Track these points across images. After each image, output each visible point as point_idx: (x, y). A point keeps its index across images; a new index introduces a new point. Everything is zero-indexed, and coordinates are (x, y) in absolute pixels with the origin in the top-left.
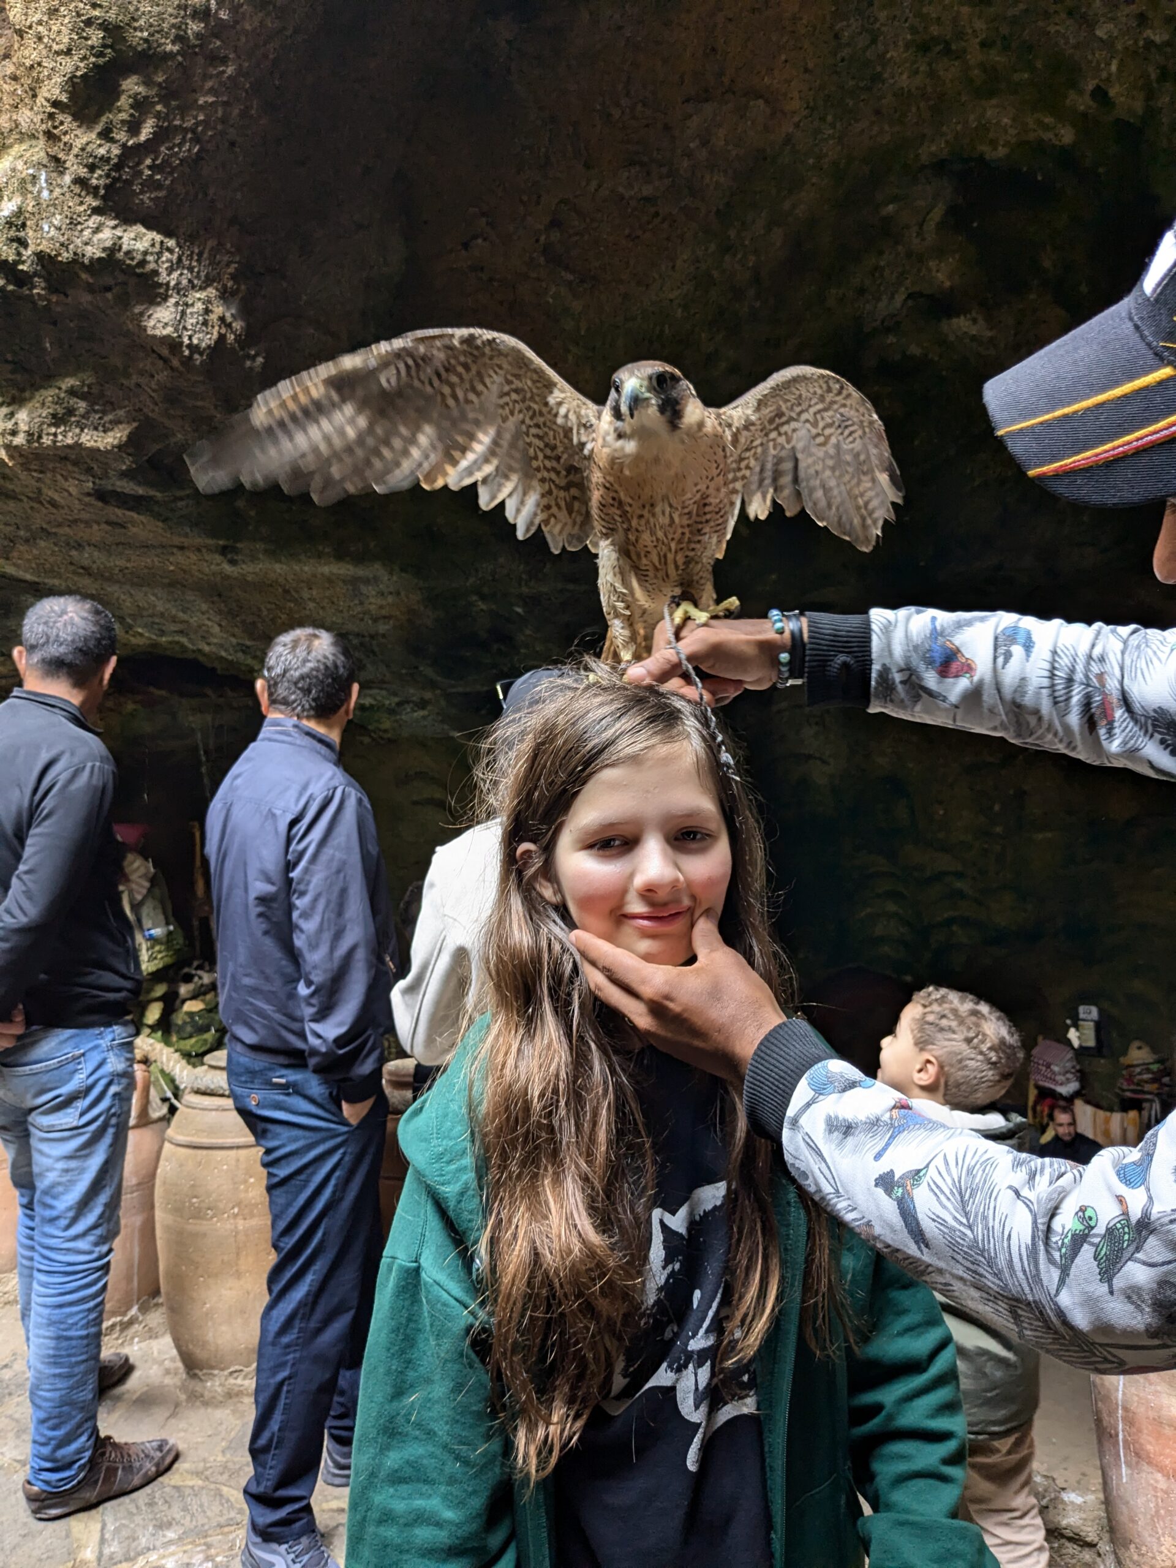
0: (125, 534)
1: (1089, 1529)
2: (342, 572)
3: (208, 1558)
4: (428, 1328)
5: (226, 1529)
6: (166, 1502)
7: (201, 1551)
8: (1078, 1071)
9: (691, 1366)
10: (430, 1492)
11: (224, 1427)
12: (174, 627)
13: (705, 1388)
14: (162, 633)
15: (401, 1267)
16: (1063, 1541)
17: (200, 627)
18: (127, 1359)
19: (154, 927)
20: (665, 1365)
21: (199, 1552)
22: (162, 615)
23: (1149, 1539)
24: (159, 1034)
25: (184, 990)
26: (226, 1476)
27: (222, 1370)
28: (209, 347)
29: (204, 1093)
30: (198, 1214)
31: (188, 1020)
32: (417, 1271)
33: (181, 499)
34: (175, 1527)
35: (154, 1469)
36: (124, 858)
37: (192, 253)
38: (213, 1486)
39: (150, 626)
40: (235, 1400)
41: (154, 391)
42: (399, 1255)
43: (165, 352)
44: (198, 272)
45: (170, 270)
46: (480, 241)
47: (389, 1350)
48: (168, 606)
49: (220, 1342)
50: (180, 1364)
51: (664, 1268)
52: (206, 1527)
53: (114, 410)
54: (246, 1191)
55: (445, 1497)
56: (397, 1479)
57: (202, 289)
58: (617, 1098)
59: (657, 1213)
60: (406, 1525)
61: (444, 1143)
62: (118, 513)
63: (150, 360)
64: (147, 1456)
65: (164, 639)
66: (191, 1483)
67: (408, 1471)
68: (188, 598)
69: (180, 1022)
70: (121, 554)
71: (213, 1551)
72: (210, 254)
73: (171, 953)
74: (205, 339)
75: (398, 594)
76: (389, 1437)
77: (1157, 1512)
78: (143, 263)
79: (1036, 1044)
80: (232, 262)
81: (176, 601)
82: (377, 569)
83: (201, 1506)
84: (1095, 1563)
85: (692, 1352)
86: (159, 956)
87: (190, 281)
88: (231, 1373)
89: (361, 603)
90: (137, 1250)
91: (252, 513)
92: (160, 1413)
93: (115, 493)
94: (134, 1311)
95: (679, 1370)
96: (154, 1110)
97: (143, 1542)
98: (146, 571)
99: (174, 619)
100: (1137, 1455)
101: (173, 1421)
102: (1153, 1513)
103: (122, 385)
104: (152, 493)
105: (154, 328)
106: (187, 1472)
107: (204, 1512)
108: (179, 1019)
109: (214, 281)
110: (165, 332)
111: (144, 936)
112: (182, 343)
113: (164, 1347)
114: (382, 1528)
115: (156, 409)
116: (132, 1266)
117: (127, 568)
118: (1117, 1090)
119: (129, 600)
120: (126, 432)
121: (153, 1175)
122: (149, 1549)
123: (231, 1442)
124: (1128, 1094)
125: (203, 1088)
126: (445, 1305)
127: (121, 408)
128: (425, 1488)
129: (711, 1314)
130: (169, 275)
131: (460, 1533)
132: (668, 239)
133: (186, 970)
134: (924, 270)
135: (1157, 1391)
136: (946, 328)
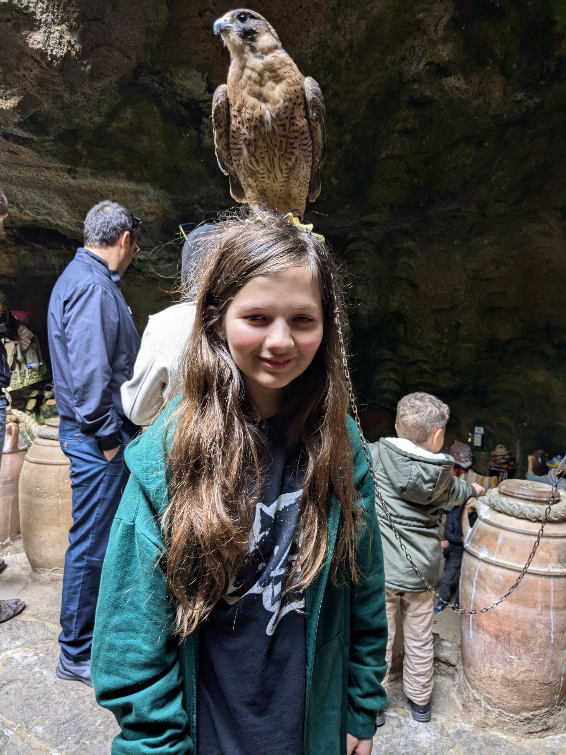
0: (18, 158)
1: (453, 658)
2: (129, 187)
3: (36, 654)
4: (138, 556)
5: (46, 642)
6: (18, 628)
7: (33, 651)
8: (472, 457)
9: (271, 584)
10: (137, 636)
11: (49, 595)
12: (44, 211)
13: (278, 595)
14: (38, 214)
15: (124, 524)
16: (441, 663)
17: (58, 212)
18: (3, 562)
19: (33, 362)
20: (257, 583)
21: (31, 651)
22: (38, 204)
23: (480, 664)
24: (34, 414)
25: (47, 394)
26: (48, 617)
27: (49, 568)
28: (61, 57)
29: (44, 438)
30: (39, 495)
31: (49, 409)
32: (133, 527)
33: (47, 141)
34: (21, 640)
35: (12, 613)
36: (18, 327)
37: (54, 4)
38: (41, 622)
39: (32, 210)
40: (55, 583)
41: (32, 79)
42: (123, 518)
43: (38, 58)
44: (57, 15)
45: (42, 13)
46: (208, 12)
47: (116, 566)
48: (41, 199)
49: (48, 556)
50: (29, 566)
51: (260, 533)
52: (36, 640)
53: (11, 88)
54: (64, 486)
55: (144, 639)
56: (118, 629)
57: (59, 25)
58: (245, 446)
59: (259, 505)
60: (122, 652)
61: (150, 462)
62: (14, 146)
63: (30, 62)
64: (9, 607)
65: (39, 217)
66: (30, 620)
67: (124, 626)
68: (51, 196)
69: (44, 410)
70: (16, 169)
71: (38, 651)
72: (64, 6)
73: (40, 376)
74: (60, 52)
75: (158, 201)
76: (114, 609)
77: (485, 652)
78: (27, 7)
79: (453, 443)
80: (75, 11)
81: (45, 197)
82: (147, 187)
83: (34, 630)
84: (454, 674)
85: (272, 577)
86: (35, 377)
87: (52, 20)
88: (54, 570)
89: (140, 205)
90: (10, 511)
91: (85, 152)
92: (18, 587)
93: (12, 135)
94: (8, 540)
95: (264, 586)
96: (21, 446)
97: (5, 646)
98: (29, 179)
99: (44, 207)
100: (478, 626)
101: (24, 591)
102: (483, 652)
103: (16, 74)
104: (32, 136)
105: (32, 44)
106: (29, 614)
107: (36, 633)
108: (44, 408)
109: (65, 21)
110: (38, 47)
111: (27, 367)
112: (48, 53)
113: (22, 557)
114: (109, 653)
115: (33, 89)
116: (8, 518)
117: (19, 177)
118: (489, 467)
119: (21, 195)
120: (17, 101)
121: (18, 477)
122: (7, 649)
123: (52, 602)
124: (493, 468)
125: (44, 435)
126: (147, 545)
127: (15, 87)
128: (133, 634)
129: (283, 558)
130: (41, 15)
131: (151, 656)
132: (306, 20)
133: (48, 385)
134: (436, 50)
135: (490, 597)
136: (444, 82)
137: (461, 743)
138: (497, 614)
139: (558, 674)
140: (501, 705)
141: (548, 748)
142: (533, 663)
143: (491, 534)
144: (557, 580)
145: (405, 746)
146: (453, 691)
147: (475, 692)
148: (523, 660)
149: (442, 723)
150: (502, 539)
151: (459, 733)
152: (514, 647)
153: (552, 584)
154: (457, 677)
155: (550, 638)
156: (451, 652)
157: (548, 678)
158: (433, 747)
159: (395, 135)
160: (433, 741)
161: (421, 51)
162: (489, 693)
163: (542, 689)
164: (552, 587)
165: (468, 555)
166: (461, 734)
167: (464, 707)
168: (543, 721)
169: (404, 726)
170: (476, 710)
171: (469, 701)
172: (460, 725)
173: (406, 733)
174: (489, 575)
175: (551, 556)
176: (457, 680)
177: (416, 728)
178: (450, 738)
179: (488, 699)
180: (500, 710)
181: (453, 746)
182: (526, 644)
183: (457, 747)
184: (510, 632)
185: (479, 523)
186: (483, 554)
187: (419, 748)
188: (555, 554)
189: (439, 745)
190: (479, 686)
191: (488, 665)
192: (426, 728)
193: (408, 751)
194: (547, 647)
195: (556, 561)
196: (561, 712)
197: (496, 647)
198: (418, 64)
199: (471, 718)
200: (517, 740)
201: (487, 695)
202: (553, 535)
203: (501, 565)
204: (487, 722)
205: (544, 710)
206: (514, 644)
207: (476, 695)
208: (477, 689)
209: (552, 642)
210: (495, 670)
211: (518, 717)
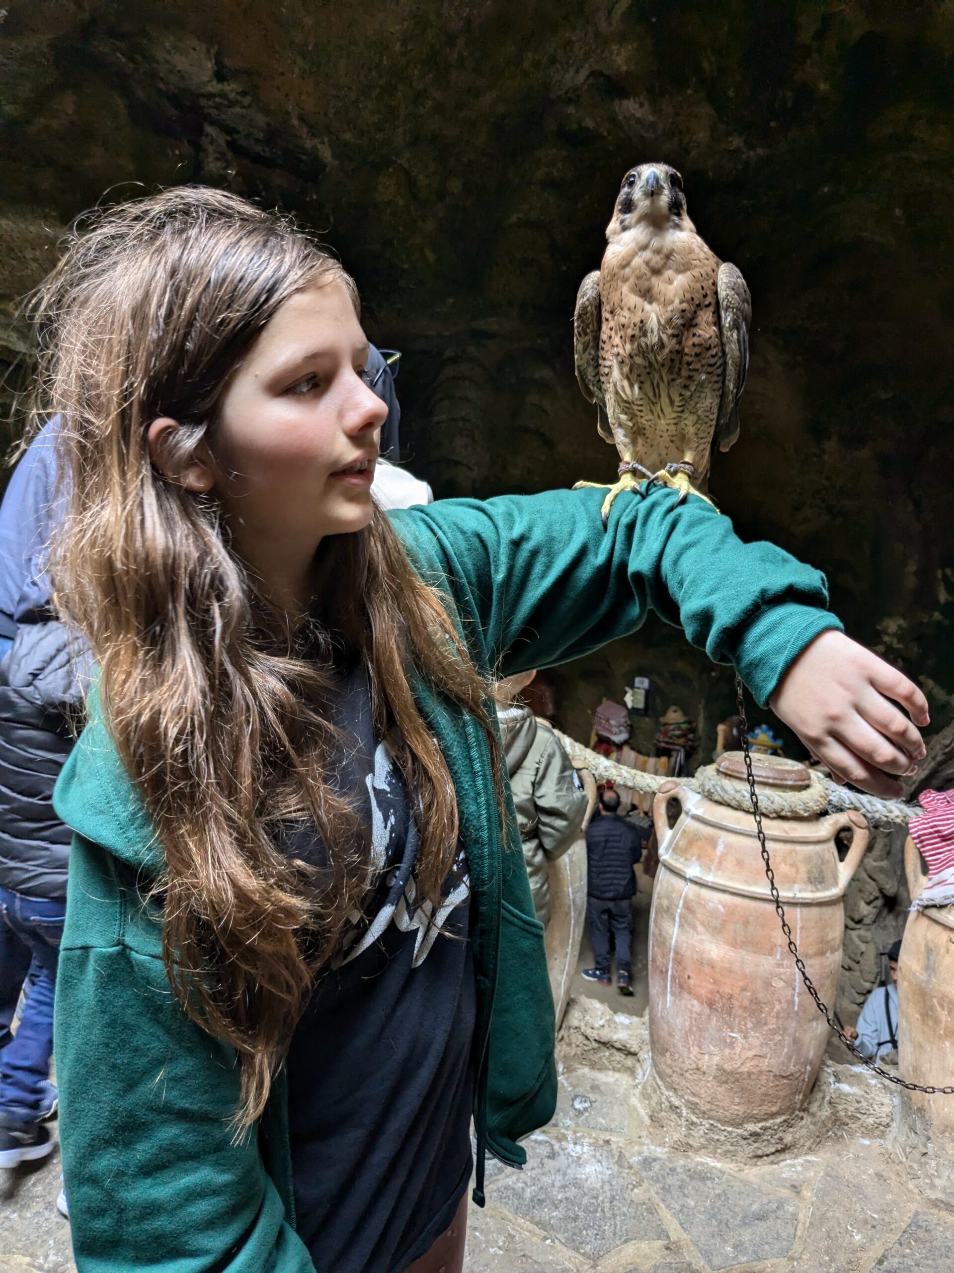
1: (633, 1042)
16: (613, 1051)
23: (681, 1049)
79: (600, 703)
84: (634, 1067)
100: (681, 987)
118: (656, 742)
124: (663, 745)
134: (606, 52)
135: (702, 940)
136: (617, 108)
137: (652, 1178)
138: (713, 967)
139: (802, 1060)
140: (714, 1113)
141: (785, 1179)
142: (766, 1044)
143: (706, 838)
144: (805, 910)
145: (564, 1187)
146: (634, 1095)
147: (671, 1094)
148: (750, 1040)
149: (619, 1147)
150: (722, 846)
151: (647, 1163)
152: (737, 1020)
153: (799, 916)
154: (639, 1071)
155: (793, 1002)
156: (629, 1032)
157: (788, 1067)
158: (607, 1187)
159: (532, 187)
160: (606, 1178)
161: (583, 51)
162: (694, 1095)
163: (777, 1086)
164: (799, 922)
165: (668, 873)
166: (650, 1163)
167: (652, 1120)
168: (776, 1137)
169: (559, 1155)
170: (673, 1124)
171: (661, 1110)
172: (648, 1149)
173: (564, 1167)
174: (701, 904)
175: (797, 872)
176: (640, 1076)
177: (579, 1158)
178: (632, 1171)
179: (692, 1104)
180: (712, 1122)
181: (639, 1184)
182: (757, 1014)
183: (646, 1185)
184: (731, 995)
185: (684, 821)
186: (693, 871)
187: (586, 1190)
188: (803, 869)
189: (617, 1183)
190: (679, 1084)
191: (695, 1050)
192: (595, 1156)
193: (568, 1195)
194: (789, 1017)
195: (806, 879)
196: (804, 1122)
197: (709, 1019)
198: (577, 72)
199: (664, 1137)
200: (737, 1169)
201: (691, 1099)
202: (801, 840)
203: (721, 887)
204: (691, 1142)
205: (779, 1120)
206: (738, 1014)
207: (673, 1099)
208: (675, 1089)
209: (796, 1009)
210: (707, 1057)
211: (740, 1131)
